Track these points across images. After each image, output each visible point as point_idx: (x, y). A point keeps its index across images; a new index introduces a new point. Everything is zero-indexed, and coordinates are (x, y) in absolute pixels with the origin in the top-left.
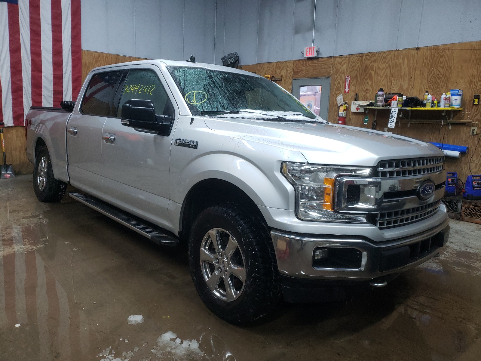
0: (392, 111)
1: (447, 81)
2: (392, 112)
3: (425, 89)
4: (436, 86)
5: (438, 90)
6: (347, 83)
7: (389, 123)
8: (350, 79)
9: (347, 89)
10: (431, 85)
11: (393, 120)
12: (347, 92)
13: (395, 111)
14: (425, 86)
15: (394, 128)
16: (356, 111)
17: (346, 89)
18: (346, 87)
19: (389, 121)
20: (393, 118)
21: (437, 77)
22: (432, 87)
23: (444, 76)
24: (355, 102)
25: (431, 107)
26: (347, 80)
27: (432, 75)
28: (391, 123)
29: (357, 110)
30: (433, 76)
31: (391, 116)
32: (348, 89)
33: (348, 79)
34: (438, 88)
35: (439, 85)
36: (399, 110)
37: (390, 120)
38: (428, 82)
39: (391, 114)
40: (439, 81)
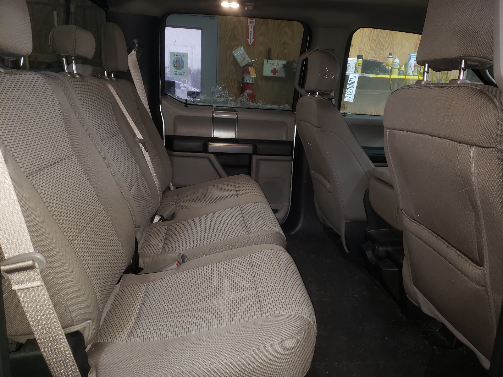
0: (351, 79)
1: (392, 42)
2: (349, 79)
3: (366, 50)
4: (379, 47)
5: (381, 52)
6: (251, 30)
7: (346, 95)
8: (254, 23)
9: (251, 40)
10: (373, 45)
11: (351, 91)
12: (250, 44)
13: (354, 78)
14: (366, 45)
15: (352, 101)
16: (271, 74)
17: (249, 40)
18: (250, 37)
19: (346, 93)
20: (351, 88)
21: (380, 36)
22: (374, 48)
23: (388, 35)
24: (269, 61)
25: (398, 75)
26: (250, 25)
27: (374, 32)
28: (348, 96)
29: (274, 74)
30: (375, 34)
31: (348, 85)
32: (253, 40)
33: (252, 23)
34: (382, 49)
35: (383, 46)
36: (359, 77)
37: (347, 90)
38: (369, 41)
39: (349, 82)
40: (382, 40)
